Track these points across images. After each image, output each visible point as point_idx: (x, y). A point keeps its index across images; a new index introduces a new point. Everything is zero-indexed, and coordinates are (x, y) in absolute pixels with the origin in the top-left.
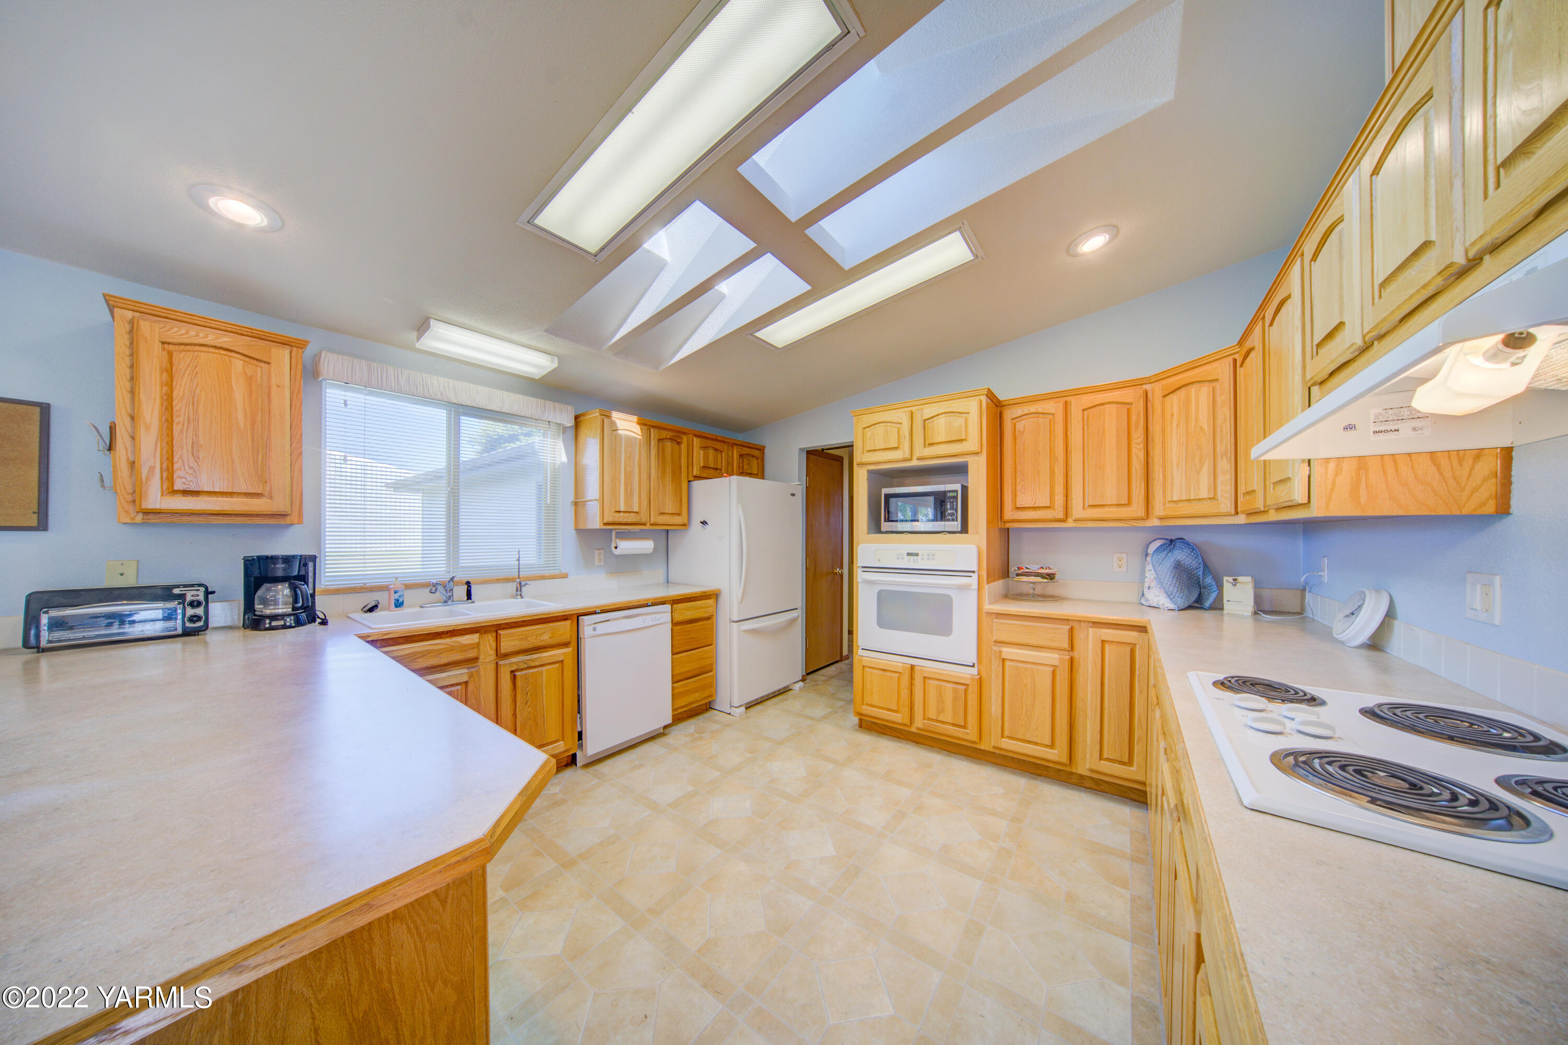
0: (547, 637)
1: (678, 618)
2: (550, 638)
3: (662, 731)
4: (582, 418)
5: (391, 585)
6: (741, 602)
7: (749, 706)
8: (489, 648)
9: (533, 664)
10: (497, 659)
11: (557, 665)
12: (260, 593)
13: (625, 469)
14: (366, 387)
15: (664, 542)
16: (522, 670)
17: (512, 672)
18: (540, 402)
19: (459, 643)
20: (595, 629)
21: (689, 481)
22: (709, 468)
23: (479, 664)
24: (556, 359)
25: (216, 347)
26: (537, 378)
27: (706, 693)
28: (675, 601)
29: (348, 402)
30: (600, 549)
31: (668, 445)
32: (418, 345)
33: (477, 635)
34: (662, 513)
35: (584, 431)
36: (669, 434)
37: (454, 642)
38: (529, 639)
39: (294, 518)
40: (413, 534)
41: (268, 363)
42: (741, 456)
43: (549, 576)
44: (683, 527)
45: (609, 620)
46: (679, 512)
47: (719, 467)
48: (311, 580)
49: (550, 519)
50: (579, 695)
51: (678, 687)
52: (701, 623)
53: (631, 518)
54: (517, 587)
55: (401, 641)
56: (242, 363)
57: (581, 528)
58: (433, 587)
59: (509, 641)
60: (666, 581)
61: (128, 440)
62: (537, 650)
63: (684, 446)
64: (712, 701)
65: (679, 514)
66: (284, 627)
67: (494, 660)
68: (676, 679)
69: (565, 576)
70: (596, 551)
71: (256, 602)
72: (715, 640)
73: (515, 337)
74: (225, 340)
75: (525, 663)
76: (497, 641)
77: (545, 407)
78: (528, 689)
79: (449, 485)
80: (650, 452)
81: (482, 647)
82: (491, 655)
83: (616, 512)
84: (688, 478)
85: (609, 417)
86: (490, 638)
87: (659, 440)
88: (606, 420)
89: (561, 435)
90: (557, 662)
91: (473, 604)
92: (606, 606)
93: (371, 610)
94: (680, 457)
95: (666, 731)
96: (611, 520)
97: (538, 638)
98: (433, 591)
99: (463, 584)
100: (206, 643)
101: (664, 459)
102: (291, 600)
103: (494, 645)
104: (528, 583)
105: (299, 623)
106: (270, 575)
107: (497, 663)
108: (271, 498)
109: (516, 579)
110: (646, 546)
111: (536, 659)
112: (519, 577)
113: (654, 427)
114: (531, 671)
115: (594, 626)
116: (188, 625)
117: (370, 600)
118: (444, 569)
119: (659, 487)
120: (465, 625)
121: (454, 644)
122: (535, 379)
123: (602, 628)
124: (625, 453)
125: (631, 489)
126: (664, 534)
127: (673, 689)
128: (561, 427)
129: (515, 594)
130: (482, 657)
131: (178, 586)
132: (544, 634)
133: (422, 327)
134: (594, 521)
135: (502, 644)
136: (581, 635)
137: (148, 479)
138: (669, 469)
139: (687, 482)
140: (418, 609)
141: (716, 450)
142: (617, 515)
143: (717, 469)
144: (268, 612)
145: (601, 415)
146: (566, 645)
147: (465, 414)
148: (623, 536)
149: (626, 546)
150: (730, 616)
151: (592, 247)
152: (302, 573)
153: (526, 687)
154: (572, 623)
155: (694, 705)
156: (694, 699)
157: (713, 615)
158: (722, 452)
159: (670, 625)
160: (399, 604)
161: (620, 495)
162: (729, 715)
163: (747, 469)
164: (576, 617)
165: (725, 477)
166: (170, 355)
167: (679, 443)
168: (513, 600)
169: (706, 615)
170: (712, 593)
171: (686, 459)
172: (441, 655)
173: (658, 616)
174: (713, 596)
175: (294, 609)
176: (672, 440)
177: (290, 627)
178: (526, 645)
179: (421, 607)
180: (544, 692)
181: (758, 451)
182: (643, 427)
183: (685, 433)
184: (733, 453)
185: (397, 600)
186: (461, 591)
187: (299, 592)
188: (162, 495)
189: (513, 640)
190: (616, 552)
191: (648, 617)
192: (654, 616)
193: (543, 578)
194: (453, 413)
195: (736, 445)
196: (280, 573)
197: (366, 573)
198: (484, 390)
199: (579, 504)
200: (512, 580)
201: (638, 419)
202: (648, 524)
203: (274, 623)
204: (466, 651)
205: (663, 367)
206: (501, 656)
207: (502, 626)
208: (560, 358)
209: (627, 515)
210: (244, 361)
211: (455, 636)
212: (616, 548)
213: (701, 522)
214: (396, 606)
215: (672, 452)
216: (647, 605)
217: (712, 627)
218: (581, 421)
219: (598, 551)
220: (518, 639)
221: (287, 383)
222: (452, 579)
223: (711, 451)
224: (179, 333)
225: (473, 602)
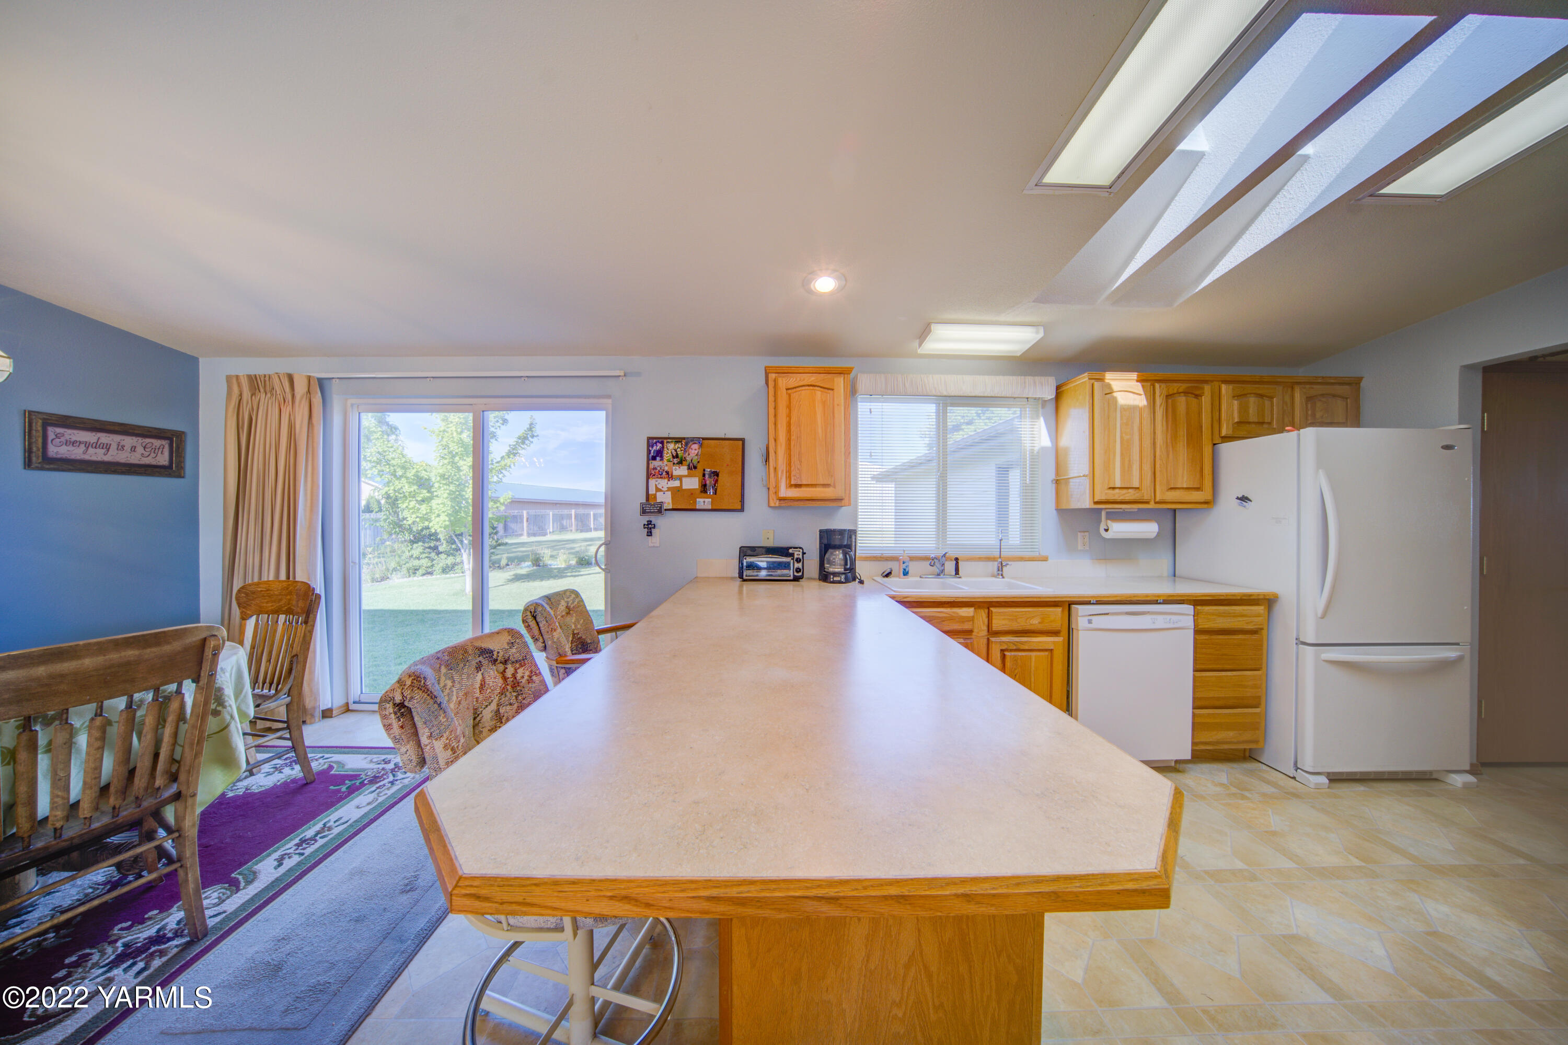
0: (1037, 622)
1: (1205, 625)
2: (1039, 623)
3: (1173, 764)
4: (1064, 388)
5: (900, 556)
6: (1323, 617)
7: (1336, 779)
8: (982, 623)
9: (1022, 647)
10: (988, 635)
11: (1047, 653)
12: (827, 556)
13: (1122, 438)
14: (882, 395)
15: (1169, 525)
16: (1011, 650)
17: (1002, 651)
18: (1020, 379)
19: (957, 613)
20: (1090, 622)
21: (1214, 444)
22: (1249, 423)
23: (973, 637)
24: (1041, 330)
25: (808, 386)
26: (1018, 355)
27: (1247, 736)
28: (1198, 602)
29: (872, 410)
30: (1084, 532)
31: (1182, 401)
32: (920, 351)
33: (972, 609)
34: (1172, 488)
35: (1066, 402)
36: (1183, 386)
37: (953, 612)
38: (1019, 620)
39: (845, 501)
40: (887, 514)
41: (833, 390)
42: (1309, 399)
43: (1029, 558)
44: (1206, 506)
45: (1107, 614)
46: (1198, 486)
47: (1267, 420)
48: (853, 549)
49: (1028, 499)
50: (1068, 692)
51: (1200, 716)
52: (1240, 637)
53: (1130, 495)
54: (999, 567)
55: (915, 604)
56: (820, 393)
57: (1064, 507)
58: (932, 561)
59: (1001, 619)
60: (1172, 573)
61: (773, 454)
62: (1026, 633)
63: (1206, 400)
64: (1255, 749)
65: (1198, 489)
66: (840, 582)
67: (986, 635)
68: (1199, 703)
69: (1045, 559)
70: (1079, 534)
71: (825, 562)
72: (1264, 661)
73: (1002, 318)
74: (812, 379)
75: (1014, 644)
76: (988, 617)
77: (1025, 382)
78: (1016, 671)
79: (939, 470)
80: (1154, 413)
81: (976, 621)
82: (983, 630)
83: (1110, 488)
84: (1212, 440)
85: (1101, 380)
86: (983, 614)
87: (1167, 396)
88: (1097, 384)
89: (1040, 409)
90: (1046, 650)
91: (960, 579)
92: (1104, 597)
93: (887, 575)
94: (1200, 413)
95: (1181, 767)
96: (1103, 498)
97: (1027, 622)
98: (932, 564)
99: (951, 560)
100: (802, 587)
101: (1175, 419)
102: (843, 562)
103: (986, 620)
104: (1010, 563)
105: (847, 581)
106: (832, 543)
107: (988, 639)
108: (834, 487)
109: (997, 558)
110: (1149, 529)
111: (1026, 642)
112: (1000, 557)
113: (1159, 381)
114: (1020, 654)
115: (1090, 618)
116: (796, 574)
117: (887, 566)
118: (934, 545)
119: (1168, 455)
120: (962, 598)
121: (953, 615)
122: (1017, 356)
123: (1098, 622)
124: (1121, 419)
125: (1129, 461)
126: (1170, 516)
127: (1194, 715)
128: (1040, 402)
129: (996, 573)
130: (975, 630)
131: (791, 548)
132: (1032, 616)
133: (924, 333)
134: (1081, 498)
135: (994, 621)
136: (1073, 626)
137: (781, 478)
138: (1182, 432)
139: (1210, 446)
140: (918, 579)
141: (1261, 396)
142: (1111, 491)
143: (1263, 423)
144: (831, 570)
145: (1089, 379)
146: (1056, 633)
147: (953, 405)
148: (1115, 516)
149: (1120, 529)
150: (1298, 635)
151: (1105, 180)
152: (849, 543)
153: (1015, 669)
154: (1063, 611)
155: (1226, 747)
156: (1226, 737)
157: (1262, 629)
158: (1271, 398)
159: (1191, 633)
160: (906, 573)
161: (1114, 469)
162: (1293, 780)
163: (1322, 417)
164: (1068, 605)
165: (1289, 431)
166: (790, 395)
167: (1197, 396)
168: (994, 579)
169: (1250, 627)
170: (1261, 597)
171: (1210, 416)
172: (943, 623)
173: (1174, 618)
174: (1269, 602)
175: (846, 569)
176: (1186, 393)
177: (842, 583)
178: (1015, 626)
179: (921, 577)
180: (1033, 679)
181: (1347, 387)
182: (1145, 384)
183: (1206, 382)
184: (1292, 398)
185: (905, 569)
186: (950, 567)
187: (848, 556)
188: (787, 488)
189: (1004, 619)
190: (1106, 535)
191: (1160, 618)
192: (1168, 617)
193: (1022, 559)
194: (941, 405)
195: (1299, 383)
196: (837, 543)
197: (884, 545)
198: (968, 378)
199: (1060, 483)
200: (993, 559)
201: (1138, 376)
202: (1152, 502)
203: (835, 579)
204: (963, 622)
205: (1181, 300)
206: (992, 633)
207: (994, 604)
208: (1047, 327)
209: (1124, 491)
210: (821, 391)
211: (954, 607)
212: (1106, 530)
213: (1238, 498)
214: (904, 575)
215: (1188, 409)
216: (1156, 602)
217: (1262, 645)
218: (1063, 391)
219: (1082, 534)
220: (1008, 619)
221: (843, 404)
222: (944, 555)
223: (1252, 400)
224: (793, 381)
225: (960, 577)
